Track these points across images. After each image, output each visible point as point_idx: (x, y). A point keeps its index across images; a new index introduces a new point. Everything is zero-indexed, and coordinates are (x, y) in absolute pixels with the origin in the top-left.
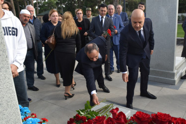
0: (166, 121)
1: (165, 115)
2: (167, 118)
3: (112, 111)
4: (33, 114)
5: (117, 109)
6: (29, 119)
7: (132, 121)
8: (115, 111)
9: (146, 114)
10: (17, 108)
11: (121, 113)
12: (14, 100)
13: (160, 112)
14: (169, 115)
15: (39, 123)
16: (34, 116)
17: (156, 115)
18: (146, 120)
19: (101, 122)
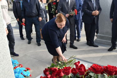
0: (113, 71)
1: (113, 67)
2: (114, 69)
3: (75, 64)
4: (20, 65)
5: (79, 62)
6: (18, 68)
7: (90, 71)
8: (78, 63)
9: (99, 66)
10: (10, 60)
11: (82, 65)
12: (8, 55)
13: (109, 65)
14: (115, 67)
15: (24, 71)
16: (21, 66)
17: (106, 67)
18: (100, 70)
19: (68, 71)
